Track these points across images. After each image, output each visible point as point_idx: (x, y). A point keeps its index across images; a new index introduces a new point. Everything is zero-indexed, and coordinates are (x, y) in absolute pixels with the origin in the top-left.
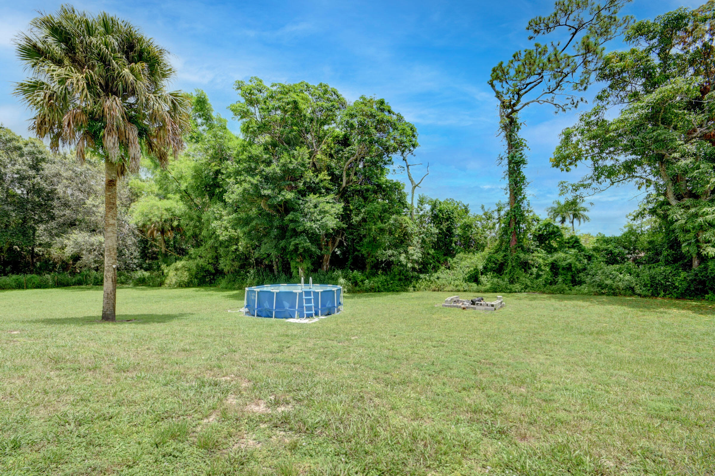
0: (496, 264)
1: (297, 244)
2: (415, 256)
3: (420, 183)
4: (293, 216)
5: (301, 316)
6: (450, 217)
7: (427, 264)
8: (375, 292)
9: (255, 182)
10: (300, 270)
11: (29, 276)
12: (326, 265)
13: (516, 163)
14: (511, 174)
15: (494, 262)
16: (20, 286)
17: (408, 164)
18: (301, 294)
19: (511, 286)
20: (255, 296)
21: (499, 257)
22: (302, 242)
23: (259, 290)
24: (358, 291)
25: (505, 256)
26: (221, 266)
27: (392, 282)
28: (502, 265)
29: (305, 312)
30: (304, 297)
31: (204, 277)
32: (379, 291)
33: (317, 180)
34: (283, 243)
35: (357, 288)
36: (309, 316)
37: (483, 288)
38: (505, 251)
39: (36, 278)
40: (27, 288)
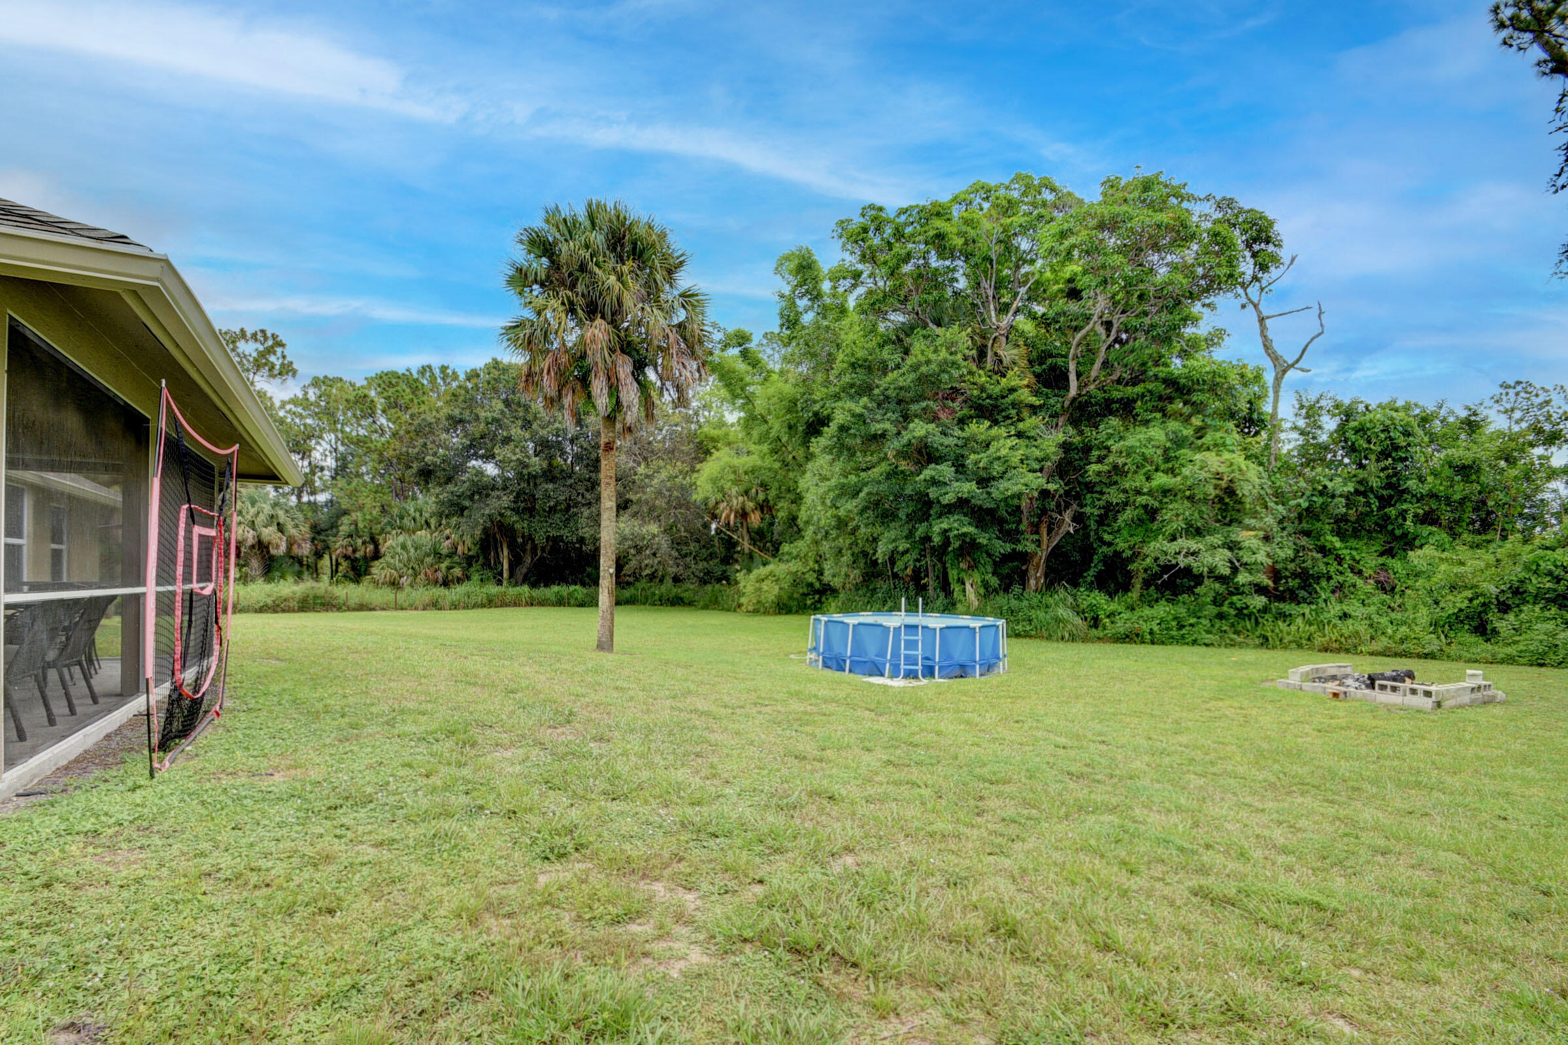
1: (946, 531)
2: (1262, 553)
3: (1297, 361)
4: (933, 473)
5: (894, 674)
7: (1318, 579)
8: (1143, 642)
9: (858, 410)
10: (968, 587)
11: (572, 588)
12: (1036, 577)
15: (1550, 573)
16: (561, 602)
17: (1265, 314)
18: (897, 630)
20: (821, 630)
22: (956, 525)
23: (856, 622)
24: (1099, 638)
26: (827, 578)
27: (1192, 621)
29: (902, 667)
30: (903, 636)
31: (805, 595)
32: (1153, 643)
33: (996, 390)
34: (921, 530)
35: (1094, 632)
36: (911, 675)
37: (1503, 651)
40: (569, 605)
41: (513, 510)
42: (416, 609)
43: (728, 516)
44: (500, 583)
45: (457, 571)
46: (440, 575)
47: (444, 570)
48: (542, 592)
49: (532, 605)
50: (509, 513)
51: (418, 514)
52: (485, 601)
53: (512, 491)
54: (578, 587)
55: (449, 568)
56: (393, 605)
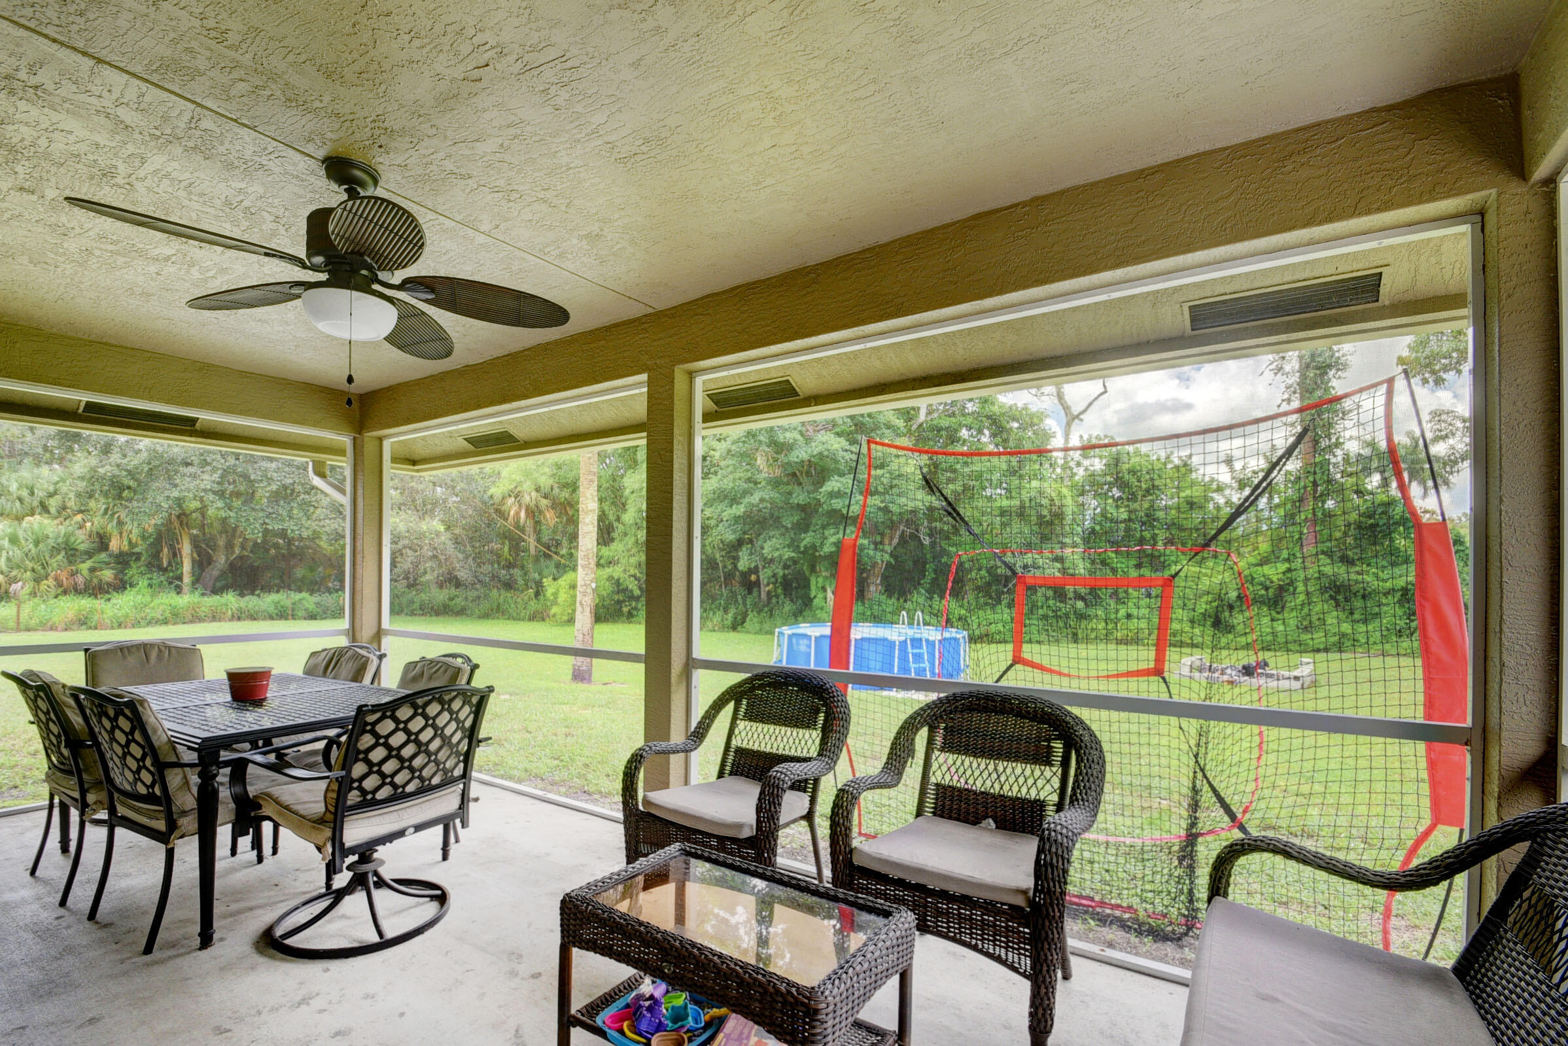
0: (1267, 589)
3: (1084, 412)
4: (838, 485)
6: (1153, 486)
10: (830, 594)
11: (297, 596)
12: (876, 584)
13: (1318, 368)
14: (1307, 391)
15: (1261, 584)
18: (903, 643)
19: (1305, 637)
20: (809, 646)
21: (1274, 572)
25: (1289, 570)
28: (1281, 589)
30: (910, 650)
38: (1288, 560)
39: (309, 600)
41: (214, 493)
42: (56, 630)
43: (517, 513)
44: (179, 590)
45: (108, 575)
46: (80, 580)
47: (85, 572)
48: (251, 602)
49: (239, 619)
50: (211, 497)
51: (25, 493)
52: (167, 614)
53: (215, 470)
54: (305, 595)
55: (92, 570)
56: (12, 624)
